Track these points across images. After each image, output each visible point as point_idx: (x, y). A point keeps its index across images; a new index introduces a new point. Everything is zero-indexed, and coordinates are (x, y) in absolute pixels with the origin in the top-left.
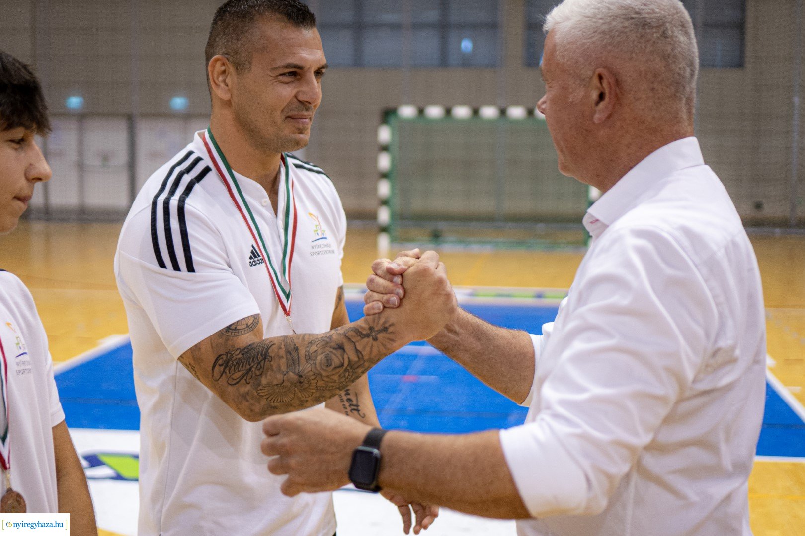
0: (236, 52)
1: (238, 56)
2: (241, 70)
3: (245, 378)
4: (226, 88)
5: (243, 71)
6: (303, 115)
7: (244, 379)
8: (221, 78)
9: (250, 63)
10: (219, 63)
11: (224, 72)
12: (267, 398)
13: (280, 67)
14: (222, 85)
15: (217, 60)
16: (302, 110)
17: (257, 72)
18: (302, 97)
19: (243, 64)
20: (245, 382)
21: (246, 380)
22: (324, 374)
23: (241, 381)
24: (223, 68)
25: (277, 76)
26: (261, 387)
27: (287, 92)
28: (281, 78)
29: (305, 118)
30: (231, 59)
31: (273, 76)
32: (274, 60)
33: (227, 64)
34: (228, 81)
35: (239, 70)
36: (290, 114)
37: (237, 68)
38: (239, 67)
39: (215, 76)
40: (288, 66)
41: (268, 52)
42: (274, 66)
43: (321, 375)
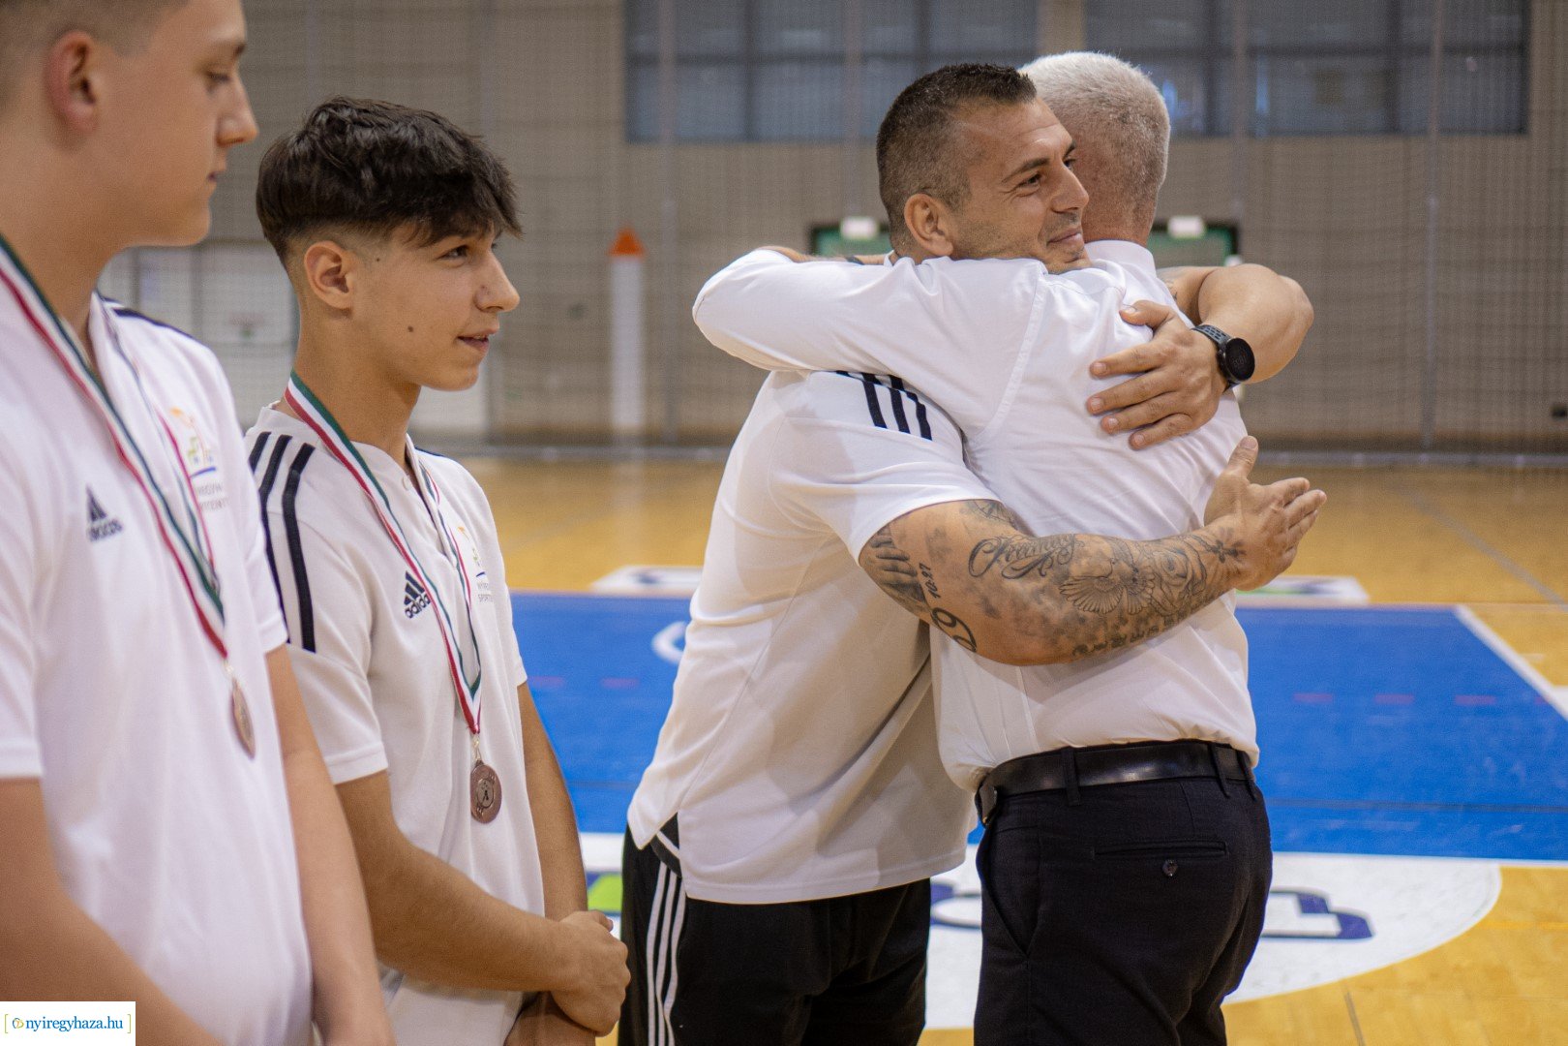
0: (939, 179)
1: (944, 184)
2: (957, 202)
3: (1039, 566)
4: (943, 238)
5: (960, 202)
6: (1072, 230)
7: (1036, 569)
8: (928, 229)
9: (966, 186)
10: (918, 208)
11: (930, 218)
12: (1076, 600)
13: (1014, 174)
14: (935, 236)
15: (913, 205)
16: (1068, 223)
17: (982, 195)
18: (1060, 207)
19: (956, 192)
20: (1037, 572)
21: (1040, 570)
22: (1165, 578)
23: (1031, 573)
24: (926, 213)
25: (1015, 189)
26: (1070, 580)
27: (1034, 207)
28: (1021, 190)
29: (1075, 234)
30: (934, 192)
31: (1006, 190)
32: (1002, 165)
33: (932, 204)
34: (941, 226)
35: (953, 203)
36: (1052, 236)
37: (949, 203)
38: (951, 199)
39: (920, 228)
40: (1025, 168)
41: (987, 159)
42: (1005, 176)
43: (1161, 579)
